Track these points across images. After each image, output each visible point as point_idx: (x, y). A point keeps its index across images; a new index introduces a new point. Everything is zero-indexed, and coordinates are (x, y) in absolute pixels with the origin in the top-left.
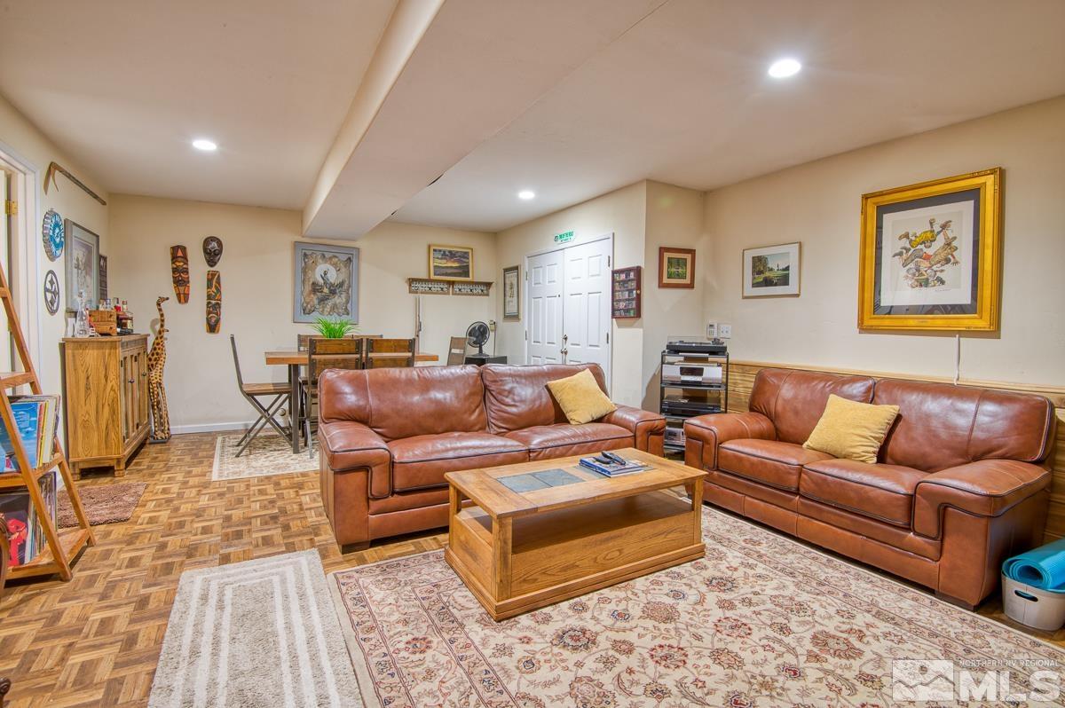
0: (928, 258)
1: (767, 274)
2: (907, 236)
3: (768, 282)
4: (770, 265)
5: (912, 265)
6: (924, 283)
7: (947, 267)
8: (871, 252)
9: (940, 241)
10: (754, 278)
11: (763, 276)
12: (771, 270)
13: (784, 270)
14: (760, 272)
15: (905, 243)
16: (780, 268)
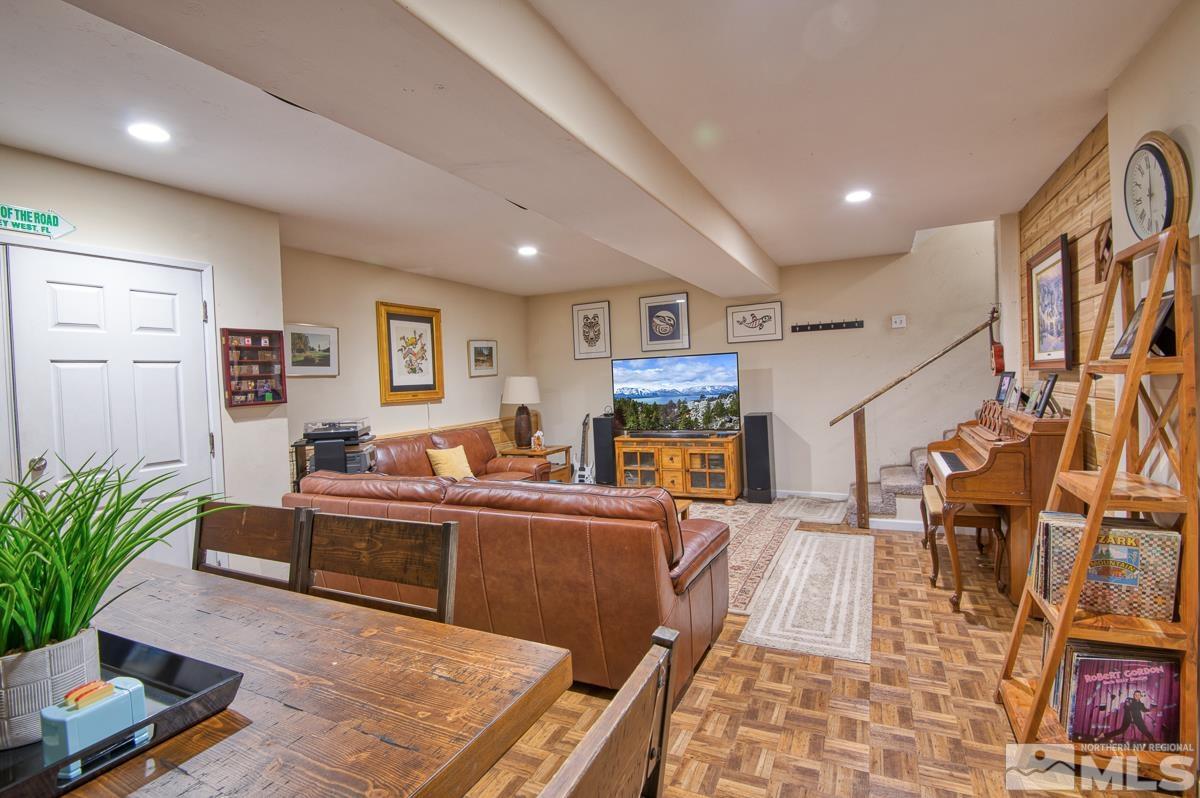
0: (415, 355)
1: (308, 353)
2: (404, 338)
3: (309, 362)
4: (311, 345)
5: (408, 359)
6: (414, 371)
7: (423, 361)
8: (385, 345)
9: (419, 346)
10: (294, 356)
11: (303, 355)
12: (313, 349)
13: (324, 351)
14: (301, 351)
15: (403, 343)
16: (322, 349)
